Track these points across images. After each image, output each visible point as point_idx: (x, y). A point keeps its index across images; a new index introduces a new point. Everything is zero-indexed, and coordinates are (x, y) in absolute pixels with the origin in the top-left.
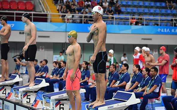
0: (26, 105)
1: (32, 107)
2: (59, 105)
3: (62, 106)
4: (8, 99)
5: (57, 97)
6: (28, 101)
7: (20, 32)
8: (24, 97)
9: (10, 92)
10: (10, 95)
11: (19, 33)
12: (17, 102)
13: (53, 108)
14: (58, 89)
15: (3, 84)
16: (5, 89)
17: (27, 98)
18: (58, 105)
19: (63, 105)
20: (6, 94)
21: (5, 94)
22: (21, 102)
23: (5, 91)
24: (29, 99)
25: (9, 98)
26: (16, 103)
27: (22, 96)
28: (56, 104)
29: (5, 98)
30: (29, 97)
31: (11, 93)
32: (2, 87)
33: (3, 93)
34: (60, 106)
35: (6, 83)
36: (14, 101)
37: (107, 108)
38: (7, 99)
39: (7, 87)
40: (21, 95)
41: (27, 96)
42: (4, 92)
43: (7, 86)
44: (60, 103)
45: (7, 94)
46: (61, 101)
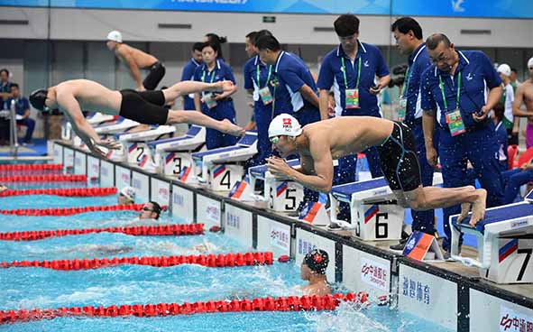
0: (284, 215)
1: (301, 220)
2: (375, 216)
3: (382, 220)
4: (236, 199)
5: (369, 194)
6: (290, 205)
7: (265, 18)
8: (278, 195)
9: (240, 180)
10: (240, 187)
11: (261, 19)
12: (259, 207)
13: (359, 223)
14: (369, 174)
15: (223, 158)
16: (228, 173)
17: (287, 198)
18: (372, 216)
19: (386, 218)
20: (229, 184)
21: (227, 186)
22: (272, 207)
23: (227, 176)
24: (292, 200)
25: (238, 197)
26: (257, 209)
27: (274, 193)
28: (366, 214)
29: (226, 195)
30: (291, 194)
31: (244, 181)
32: (219, 166)
33: (221, 184)
34: (377, 220)
35: (231, 156)
36: (252, 204)
37: (510, 225)
38: (232, 198)
39: (232, 166)
40: (271, 189)
41: (288, 191)
42: (226, 181)
43: (233, 163)
44: (378, 210)
45: (231, 186)
46: (380, 206)
